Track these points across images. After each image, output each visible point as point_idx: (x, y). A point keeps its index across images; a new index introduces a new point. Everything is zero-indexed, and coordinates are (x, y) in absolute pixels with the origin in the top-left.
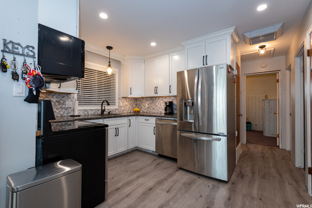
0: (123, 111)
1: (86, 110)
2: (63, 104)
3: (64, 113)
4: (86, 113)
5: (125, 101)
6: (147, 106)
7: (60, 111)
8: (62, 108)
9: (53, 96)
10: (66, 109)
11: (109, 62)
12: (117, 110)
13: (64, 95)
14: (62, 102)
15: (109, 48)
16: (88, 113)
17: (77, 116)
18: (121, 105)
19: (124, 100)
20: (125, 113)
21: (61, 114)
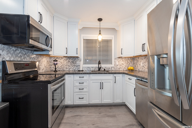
0: (119, 68)
1: (89, 67)
2: (75, 63)
3: (76, 69)
4: (89, 69)
5: (121, 61)
6: (142, 65)
7: (73, 67)
8: (75, 66)
9: (70, 59)
10: (77, 67)
11: (100, 31)
12: (113, 68)
13: (76, 58)
14: (75, 62)
15: (100, 20)
16: (90, 69)
17: (81, 71)
18: (117, 63)
19: (119, 59)
20: (121, 70)
21: (74, 69)
